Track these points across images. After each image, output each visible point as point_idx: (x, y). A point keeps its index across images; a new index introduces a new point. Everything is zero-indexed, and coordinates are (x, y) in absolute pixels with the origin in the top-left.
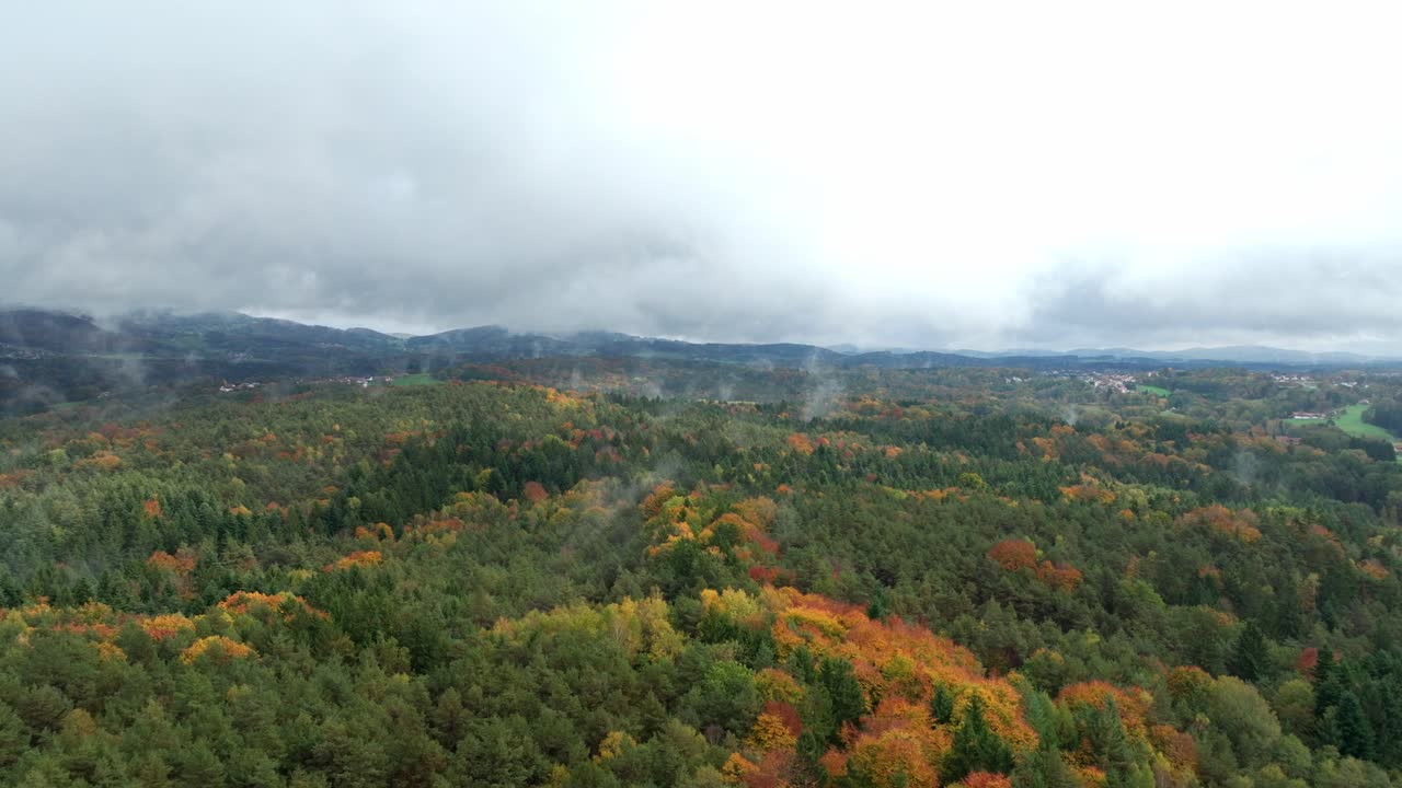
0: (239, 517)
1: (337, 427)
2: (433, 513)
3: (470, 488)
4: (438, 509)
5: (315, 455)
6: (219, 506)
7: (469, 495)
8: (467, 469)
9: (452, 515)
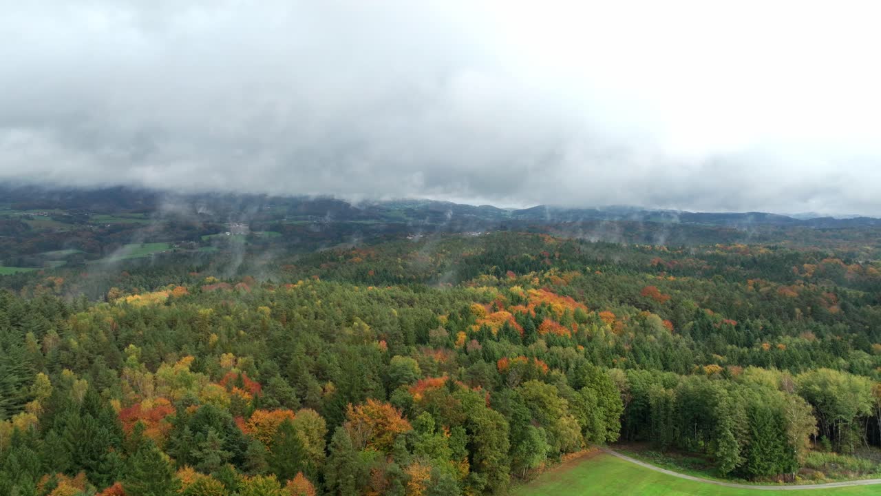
0: (399, 278)
1: (444, 250)
2: (469, 281)
3: (488, 273)
4: (471, 280)
5: (432, 260)
6: (393, 275)
7: (486, 276)
8: (488, 266)
9: (476, 282)
